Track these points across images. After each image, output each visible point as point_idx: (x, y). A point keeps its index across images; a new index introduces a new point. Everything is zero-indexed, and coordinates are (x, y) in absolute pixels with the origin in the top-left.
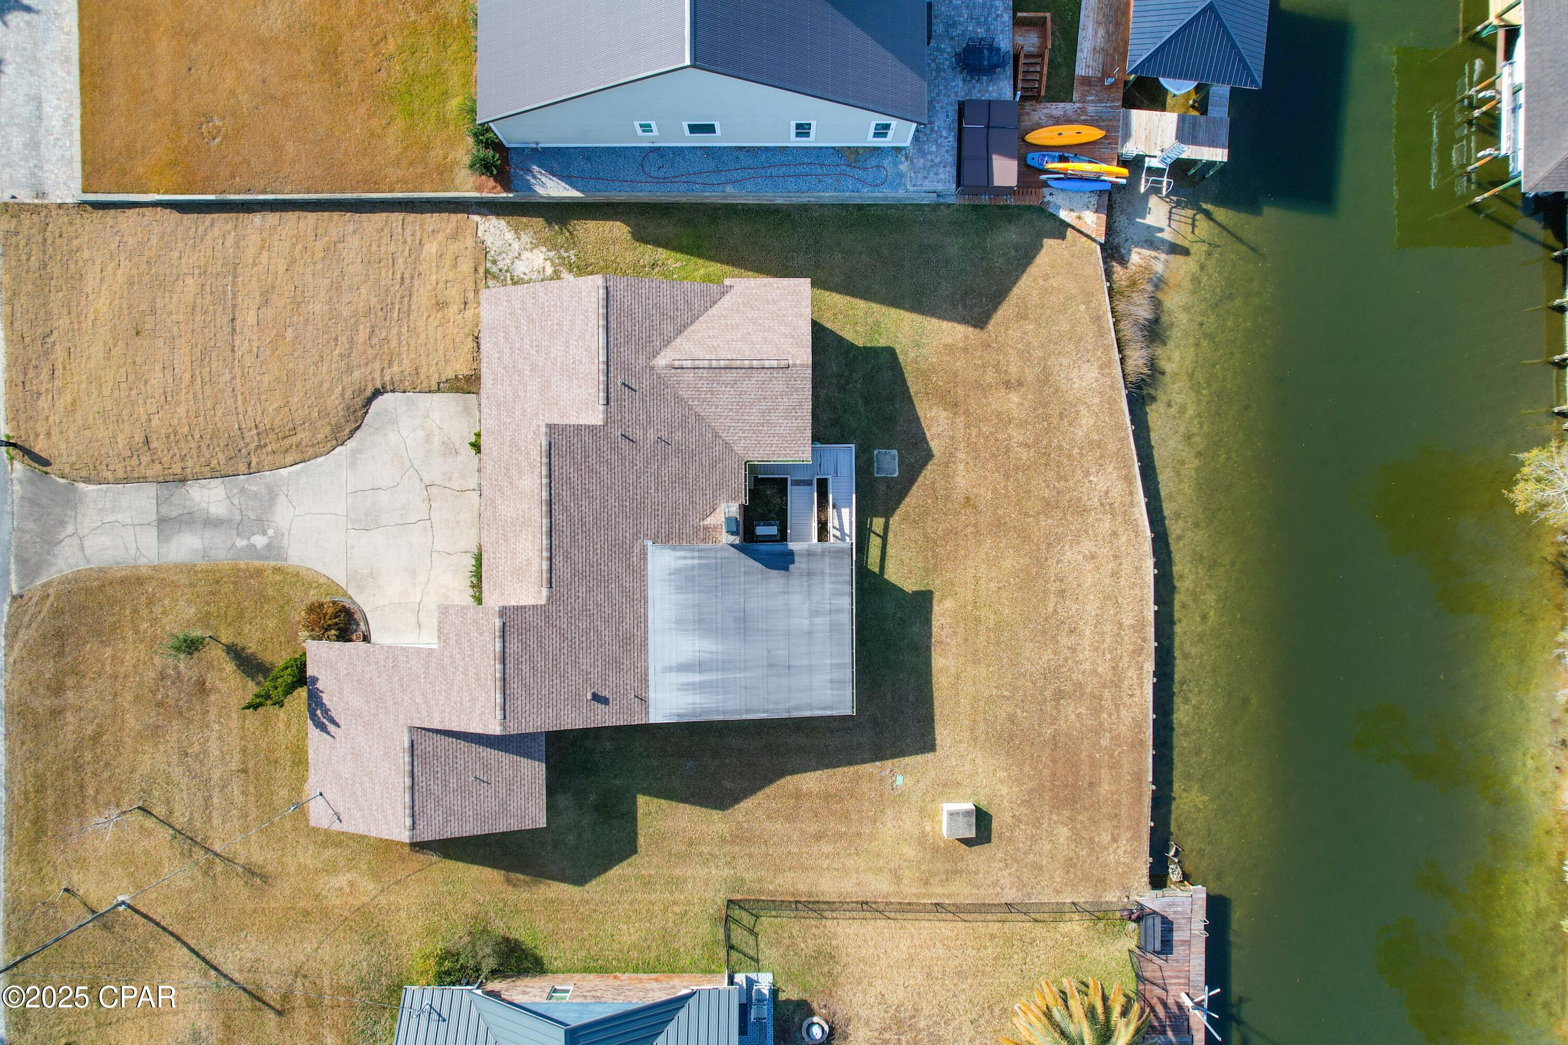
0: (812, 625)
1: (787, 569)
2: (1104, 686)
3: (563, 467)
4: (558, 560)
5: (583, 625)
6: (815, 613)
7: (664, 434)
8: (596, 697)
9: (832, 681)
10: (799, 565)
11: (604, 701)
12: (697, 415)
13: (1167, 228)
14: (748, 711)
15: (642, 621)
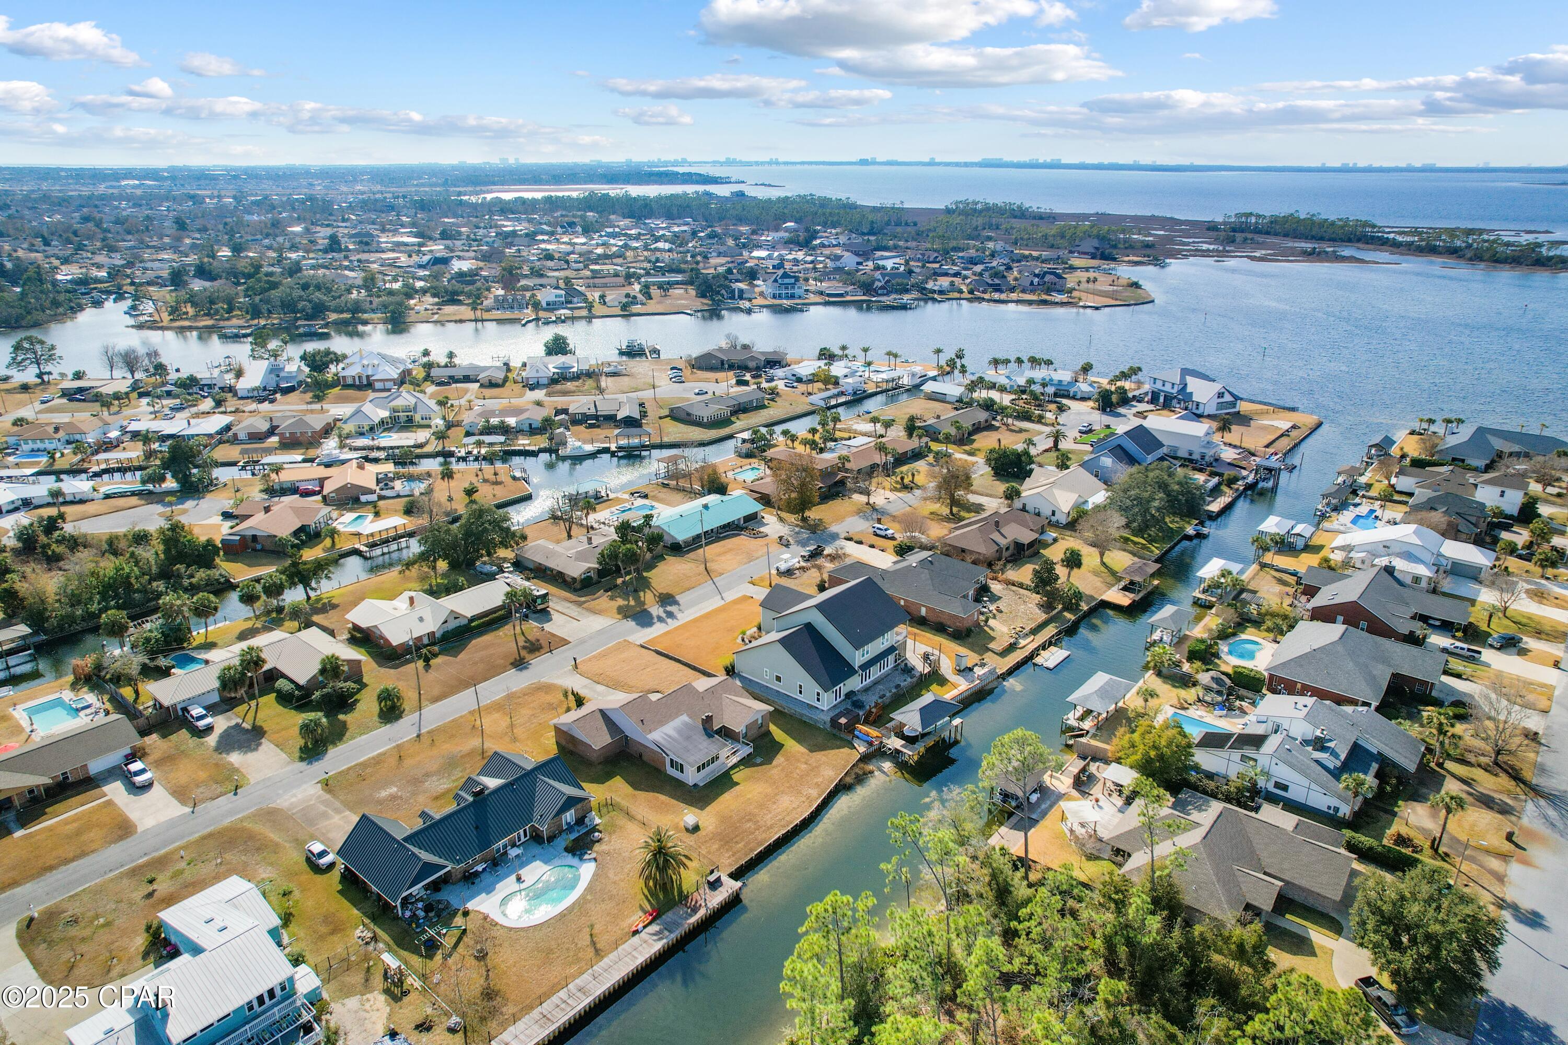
6: (706, 748)
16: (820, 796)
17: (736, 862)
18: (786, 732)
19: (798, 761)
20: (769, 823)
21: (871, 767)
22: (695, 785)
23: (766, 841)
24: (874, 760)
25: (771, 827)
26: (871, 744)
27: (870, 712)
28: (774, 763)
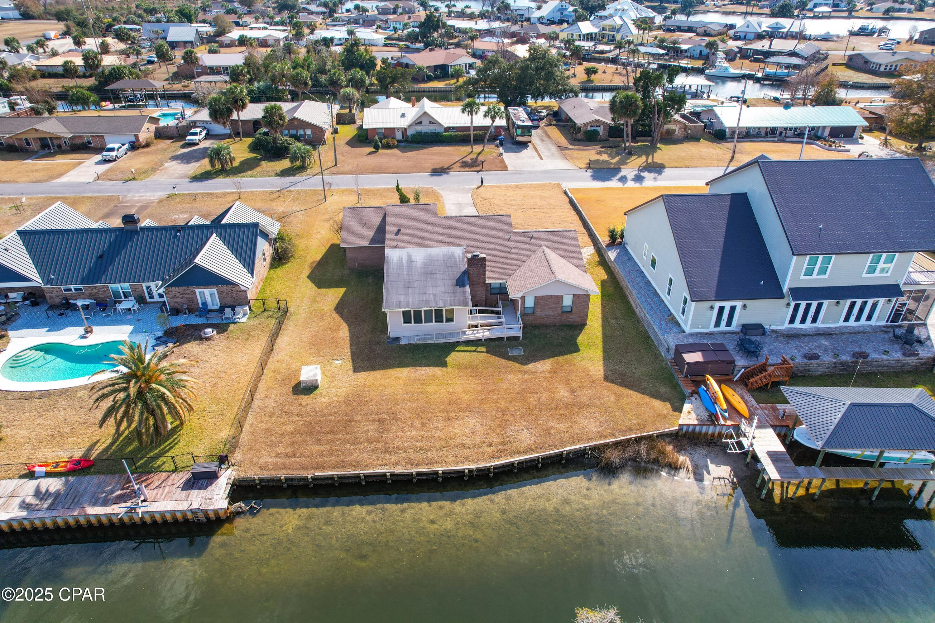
0: (429, 294)
1: (456, 285)
2: (386, 443)
3: (493, 220)
4: (456, 219)
5: (429, 227)
6: (435, 295)
7: (513, 251)
8: (399, 230)
9: (400, 302)
10: (458, 289)
11: (397, 234)
12: (524, 262)
13: (711, 477)
14: (388, 276)
15: (430, 245)
16: (529, 450)
17: (277, 467)
18: (606, 338)
19: (567, 382)
20: (398, 443)
21: (681, 458)
22: (397, 339)
23: (356, 464)
24: (703, 451)
25: (396, 450)
26: (713, 418)
27: (763, 368)
28: (531, 366)
